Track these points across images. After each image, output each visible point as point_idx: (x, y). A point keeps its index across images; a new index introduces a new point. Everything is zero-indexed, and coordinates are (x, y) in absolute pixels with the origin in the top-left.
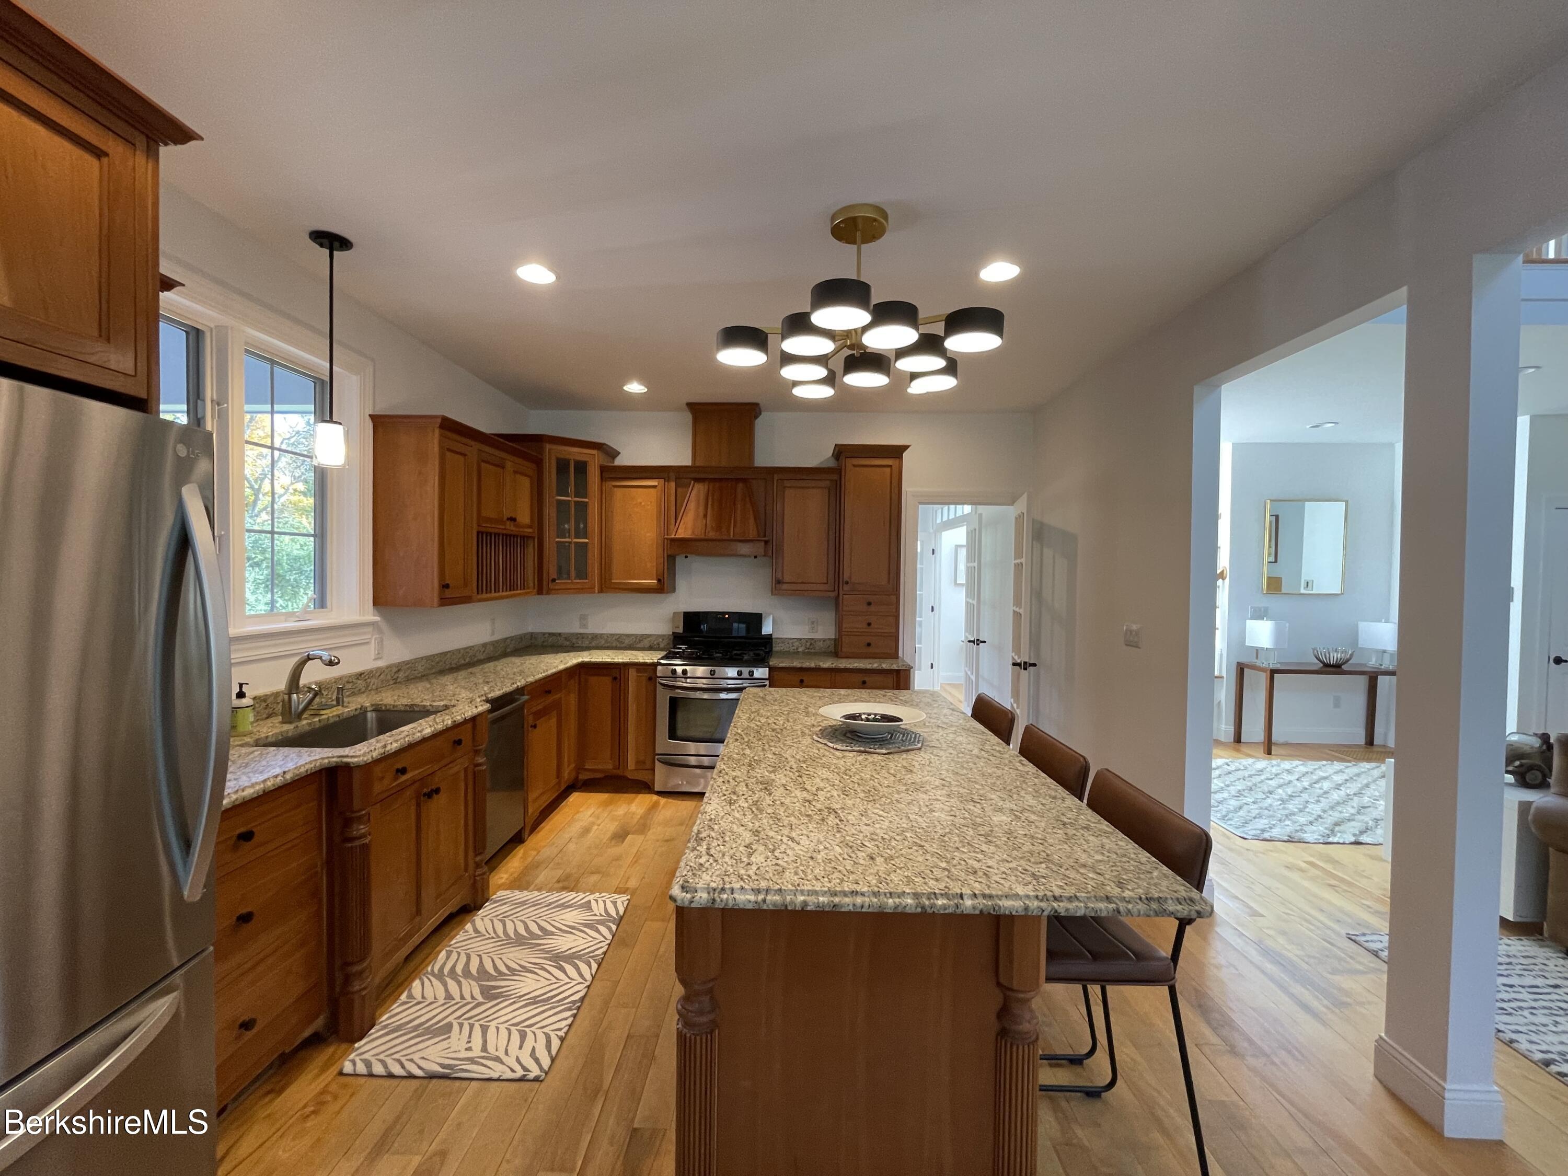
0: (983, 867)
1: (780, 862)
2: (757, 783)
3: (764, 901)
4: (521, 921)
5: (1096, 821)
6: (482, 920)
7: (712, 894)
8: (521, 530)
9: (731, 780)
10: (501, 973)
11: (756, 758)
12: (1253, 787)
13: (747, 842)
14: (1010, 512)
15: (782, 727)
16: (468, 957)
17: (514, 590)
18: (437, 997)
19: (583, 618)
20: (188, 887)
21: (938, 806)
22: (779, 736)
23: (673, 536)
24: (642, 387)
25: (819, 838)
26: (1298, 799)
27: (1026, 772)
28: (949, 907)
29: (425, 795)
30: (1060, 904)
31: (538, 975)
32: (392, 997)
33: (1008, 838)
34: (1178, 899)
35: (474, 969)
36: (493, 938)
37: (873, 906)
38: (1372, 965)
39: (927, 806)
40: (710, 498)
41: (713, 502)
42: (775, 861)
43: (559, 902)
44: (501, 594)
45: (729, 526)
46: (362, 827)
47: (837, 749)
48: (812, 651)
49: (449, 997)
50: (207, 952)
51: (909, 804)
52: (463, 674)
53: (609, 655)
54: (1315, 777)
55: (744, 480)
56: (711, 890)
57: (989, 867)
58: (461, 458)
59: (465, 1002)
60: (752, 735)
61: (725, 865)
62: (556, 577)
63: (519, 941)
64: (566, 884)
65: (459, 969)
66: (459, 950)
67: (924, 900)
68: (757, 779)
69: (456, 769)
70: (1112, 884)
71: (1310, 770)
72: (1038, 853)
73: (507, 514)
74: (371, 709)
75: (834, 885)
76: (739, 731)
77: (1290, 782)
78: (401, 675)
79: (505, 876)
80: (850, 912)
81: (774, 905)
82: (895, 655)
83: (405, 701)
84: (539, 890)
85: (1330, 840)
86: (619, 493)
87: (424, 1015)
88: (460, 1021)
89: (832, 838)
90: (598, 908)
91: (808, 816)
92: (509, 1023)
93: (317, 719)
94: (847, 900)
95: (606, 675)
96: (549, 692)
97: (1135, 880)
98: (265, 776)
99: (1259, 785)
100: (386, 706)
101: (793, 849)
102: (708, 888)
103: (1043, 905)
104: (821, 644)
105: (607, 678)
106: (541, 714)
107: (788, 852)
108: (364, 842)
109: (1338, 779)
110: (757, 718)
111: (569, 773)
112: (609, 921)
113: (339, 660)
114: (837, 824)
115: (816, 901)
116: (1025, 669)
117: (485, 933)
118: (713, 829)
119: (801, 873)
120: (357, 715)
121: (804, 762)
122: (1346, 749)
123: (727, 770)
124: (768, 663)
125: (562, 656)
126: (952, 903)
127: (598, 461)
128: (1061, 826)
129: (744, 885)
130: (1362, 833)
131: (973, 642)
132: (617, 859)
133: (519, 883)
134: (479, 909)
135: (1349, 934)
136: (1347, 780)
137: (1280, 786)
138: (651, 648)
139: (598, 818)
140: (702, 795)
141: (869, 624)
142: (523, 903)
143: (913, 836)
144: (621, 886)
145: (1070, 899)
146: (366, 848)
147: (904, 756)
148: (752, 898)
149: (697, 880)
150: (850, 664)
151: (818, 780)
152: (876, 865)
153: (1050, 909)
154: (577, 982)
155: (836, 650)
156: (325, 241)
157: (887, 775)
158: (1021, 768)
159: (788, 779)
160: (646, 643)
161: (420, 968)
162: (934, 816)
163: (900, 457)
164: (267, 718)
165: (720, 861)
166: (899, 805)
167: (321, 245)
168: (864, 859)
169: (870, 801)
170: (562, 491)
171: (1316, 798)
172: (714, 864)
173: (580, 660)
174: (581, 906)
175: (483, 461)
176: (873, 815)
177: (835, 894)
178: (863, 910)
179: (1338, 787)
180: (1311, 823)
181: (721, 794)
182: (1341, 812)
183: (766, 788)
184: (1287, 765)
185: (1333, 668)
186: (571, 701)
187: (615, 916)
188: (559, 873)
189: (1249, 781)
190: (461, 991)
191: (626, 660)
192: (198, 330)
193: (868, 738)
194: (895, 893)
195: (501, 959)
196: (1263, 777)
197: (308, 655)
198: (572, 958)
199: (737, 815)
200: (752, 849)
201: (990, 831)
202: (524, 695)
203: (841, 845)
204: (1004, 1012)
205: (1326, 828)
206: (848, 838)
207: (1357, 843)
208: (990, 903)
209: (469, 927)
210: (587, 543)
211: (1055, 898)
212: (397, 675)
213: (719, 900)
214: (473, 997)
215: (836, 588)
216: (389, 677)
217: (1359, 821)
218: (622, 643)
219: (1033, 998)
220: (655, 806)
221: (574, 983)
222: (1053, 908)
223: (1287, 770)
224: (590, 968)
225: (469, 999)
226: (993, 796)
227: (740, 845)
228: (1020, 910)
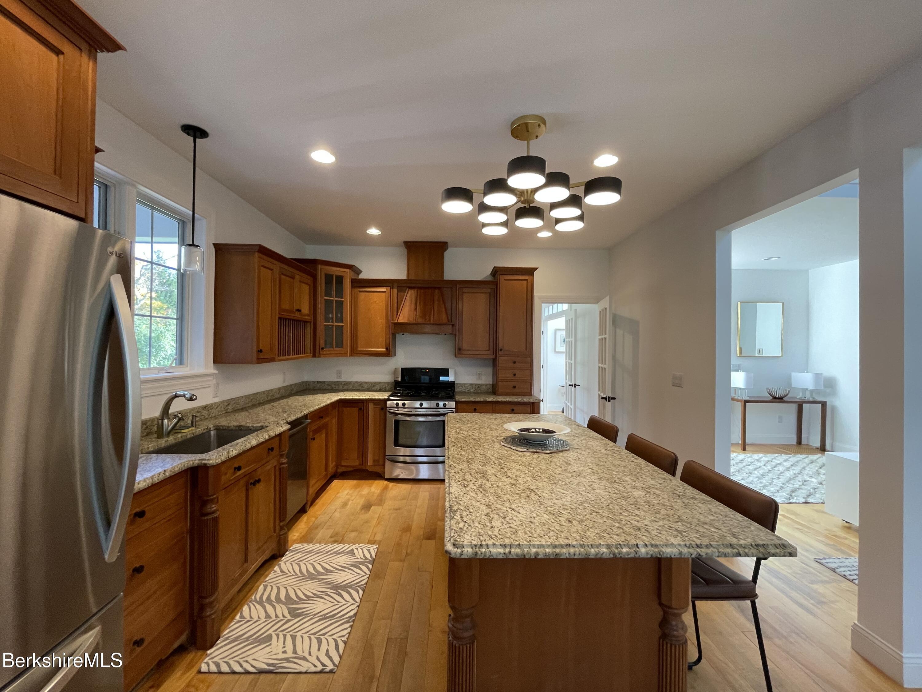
0: (643, 526)
1: (512, 525)
2: (477, 473)
3: (510, 552)
4: (310, 563)
5: (698, 494)
6: (285, 563)
7: (474, 549)
8: (303, 317)
9: (460, 472)
10: (301, 599)
11: (470, 457)
12: (740, 470)
13: (485, 512)
14: (596, 308)
15: (479, 438)
16: (278, 588)
17: (299, 354)
18: (260, 616)
19: (339, 373)
20: (108, 552)
21: (596, 486)
22: (479, 443)
23: (396, 322)
24: (378, 231)
25: (530, 509)
26: (767, 477)
27: (639, 463)
28: (631, 553)
29: (251, 484)
30: (702, 550)
31: (325, 599)
32: (230, 618)
33: (649, 506)
34: (775, 545)
35: (282, 596)
36: (293, 575)
37: (582, 554)
38: (831, 577)
39: (589, 486)
40: (418, 298)
41: (420, 303)
42: (508, 525)
43: (334, 551)
44: (291, 356)
45: (430, 314)
46: (213, 506)
47: (518, 451)
48: (479, 391)
49: (268, 616)
50: (119, 597)
51: (577, 485)
52: (267, 406)
53: (356, 395)
54: (774, 464)
55: (439, 288)
56: (473, 546)
57: (646, 525)
58: (270, 272)
59: (279, 619)
60: (462, 442)
61: (477, 529)
62: (324, 347)
63: (311, 577)
64: (336, 538)
65: (273, 597)
66: (271, 584)
67: (614, 549)
68: (476, 471)
69: (268, 467)
70: (729, 535)
71: (770, 459)
72: (672, 515)
73: (295, 307)
74: (214, 429)
75: (552, 540)
76: (453, 440)
77: (760, 467)
78: (230, 407)
79: (297, 534)
80: (567, 559)
81: (517, 555)
82: (530, 394)
83: (236, 424)
84: (320, 543)
85: (791, 501)
86: (362, 296)
87: (252, 629)
88: (276, 633)
89: (539, 508)
90: (359, 554)
91: (518, 494)
92: (309, 633)
93: (180, 436)
94: (564, 550)
95: (356, 407)
96: (322, 417)
97: (742, 533)
98: (152, 474)
99: (743, 469)
100: (223, 426)
101: (516, 516)
102: (471, 545)
103: (691, 550)
104: (484, 387)
105: (355, 409)
106: (317, 431)
107: (514, 518)
108: (215, 516)
109: (787, 464)
110: (461, 432)
111: (332, 468)
112: (367, 562)
113: (196, 397)
114: (538, 499)
115: (544, 552)
116: (609, 401)
117: (288, 572)
118: (460, 504)
119: (528, 533)
120: (205, 433)
121: (501, 459)
122: (787, 447)
123: (454, 465)
124: (455, 398)
125: (327, 395)
126: (632, 550)
127: (350, 276)
128: (678, 497)
129: (495, 542)
130: (808, 496)
131: (572, 385)
132: (367, 522)
133: (306, 539)
134: (283, 556)
135: (816, 559)
136: (792, 465)
137: (755, 469)
138: (380, 390)
139: (352, 496)
140: (443, 481)
141: (515, 375)
142: (310, 552)
143: (589, 506)
144: (371, 539)
145: (707, 546)
146: (216, 520)
147: (561, 454)
148: (502, 551)
149: (462, 540)
150: (504, 399)
151: (514, 471)
152: (574, 526)
153: (696, 553)
154: (351, 603)
155: (494, 390)
156: (191, 132)
157: (555, 467)
158: (635, 461)
159: (496, 470)
160: (378, 387)
161: (248, 596)
162: (597, 493)
163: (532, 275)
164: (147, 435)
165: (472, 526)
166: (572, 486)
167: (189, 134)
168: (565, 522)
169: (553, 484)
170: (328, 294)
171: (777, 476)
172: (470, 528)
173: (339, 398)
174: (348, 553)
175: (283, 274)
176: (558, 493)
177: (555, 547)
178: (575, 557)
179: (788, 469)
180: (778, 491)
181: (456, 481)
182: (793, 484)
183: (483, 476)
184: (756, 456)
185: (779, 400)
186: (333, 423)
187: (371, 559)
188: (330, 532)
189: (737, 467)
190: (275, 612)
191: (367, 397)
192: (106, 185)
193: (535, 444)
194: (595, 545)
195: (300, 589)
196: (744, 464)
197: (176, 394)
198: (346, 587)
199: (472, 495)
200: (490, 517)
201: (636, 501)
202: (307, 419)
203: (546, 513)
204: (664, 623)
205: (787, 494)
206: (549, 508)
207: (806, 503)
208: (657, 550)
209: (276, 568)
210: (343, 326)
211: (698, 546)
212: (227, 407)
213: (480, 553)
214: (284, 616)
215: (495, 353)
216: (222, 408)
217: (805, 489)
218: (362, 387)
219: (683, 613)
220: (386, 488)
221: (349, 604)
222: (698, 552)
223: (757, 460)
224: (358, 593)
225: (281, 617)
226: (627, 479)
227: (481, 514)
228: (677, 554)
